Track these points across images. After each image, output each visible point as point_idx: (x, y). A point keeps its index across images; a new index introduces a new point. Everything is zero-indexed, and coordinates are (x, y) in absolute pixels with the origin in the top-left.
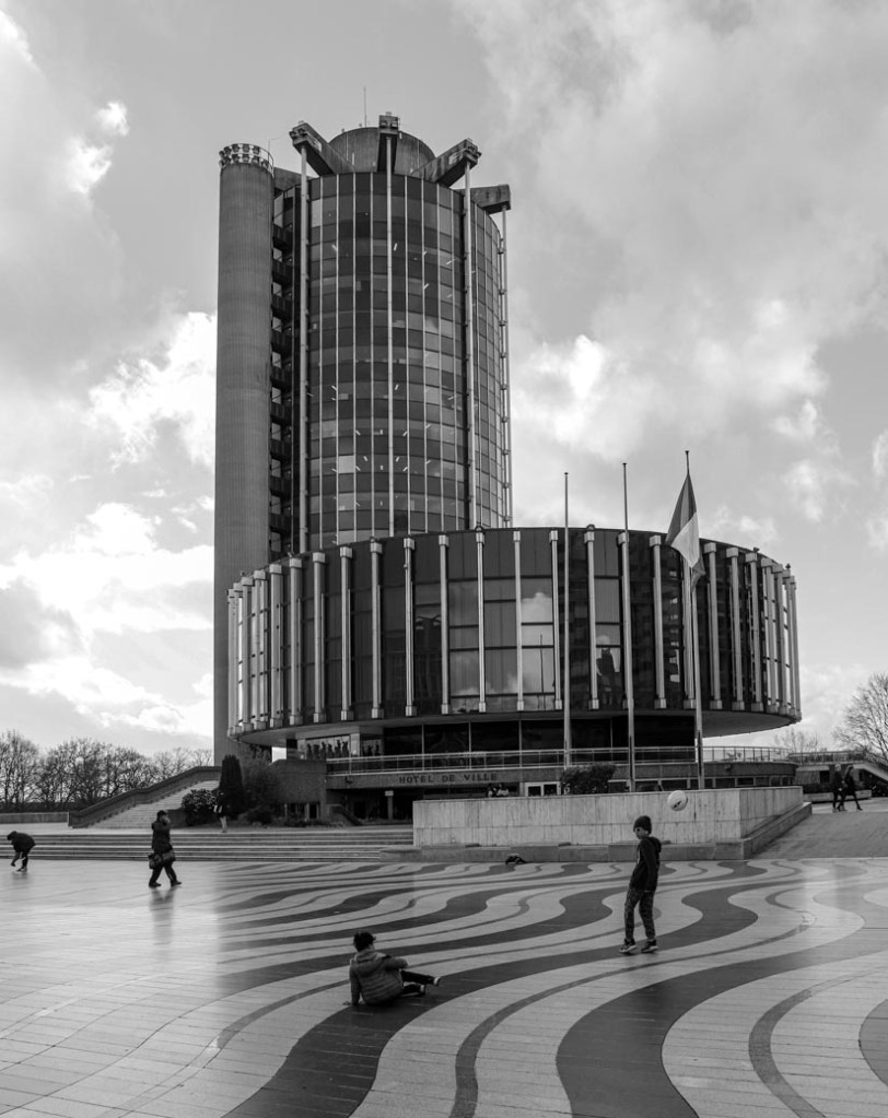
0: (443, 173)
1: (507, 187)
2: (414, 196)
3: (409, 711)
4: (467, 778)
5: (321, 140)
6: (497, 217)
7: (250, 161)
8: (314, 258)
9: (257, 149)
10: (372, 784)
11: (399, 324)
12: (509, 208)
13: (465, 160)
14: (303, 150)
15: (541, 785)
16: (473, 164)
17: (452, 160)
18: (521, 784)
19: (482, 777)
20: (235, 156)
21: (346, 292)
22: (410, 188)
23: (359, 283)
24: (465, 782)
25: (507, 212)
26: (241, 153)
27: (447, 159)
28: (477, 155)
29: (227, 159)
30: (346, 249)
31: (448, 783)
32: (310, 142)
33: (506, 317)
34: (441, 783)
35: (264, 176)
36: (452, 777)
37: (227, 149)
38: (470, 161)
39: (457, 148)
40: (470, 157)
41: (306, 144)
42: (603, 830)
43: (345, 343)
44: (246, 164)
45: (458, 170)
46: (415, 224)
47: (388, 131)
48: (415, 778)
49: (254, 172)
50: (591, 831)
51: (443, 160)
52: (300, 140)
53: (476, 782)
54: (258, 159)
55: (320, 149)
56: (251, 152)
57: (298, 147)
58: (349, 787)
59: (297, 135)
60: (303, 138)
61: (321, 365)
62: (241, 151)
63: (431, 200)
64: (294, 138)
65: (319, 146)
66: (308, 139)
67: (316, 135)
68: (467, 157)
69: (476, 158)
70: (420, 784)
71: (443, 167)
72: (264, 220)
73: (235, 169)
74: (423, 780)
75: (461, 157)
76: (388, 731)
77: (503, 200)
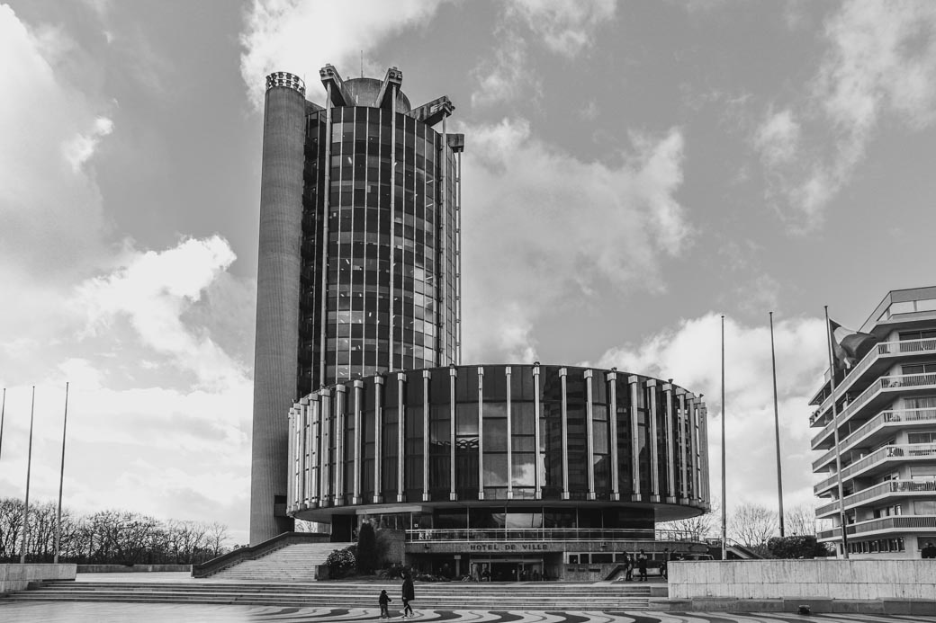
0: (425, 118)
1: (463, 136)
2: (410, 130)
3: (453, 496)
4: (525, 548)
5: (341, 80)
6: (456, 155)
7: (291, 87)
8: (334, 165)
9: (297, 79)
10: (447, 550)
11: (398, 221)
12: (462, 151)
13: (444, 110)
14: (329, 85)
15: (579, 554)
16: (449, 115)
17: (433, 110)
18: (564, 554)
19: (536, 547)
20: (280, 81)
21: (360, 192)
22: (406, 122)
23: (369, 187)
24: (523, 550)
25: (461, 153)
27: (429, 109)
28: (451, 108)
29: (273, 82)
30: (360, 161)
31: (510, 551)
32: (334, 80)
33: (460, 225)
34: (504, 550)
36: (513, 547)
37: (273, 75)
38: (447, 112)
39: (438, 102)
40: (446, 108)
41: (332, 81)
42: (859, 588)
43: (359, 229)
44: (288, 88)
45: (438, 117)
46: (410, 150)
47: (395, 81)
48: (484, 546)
49: (296, 97)
50: (847, 588)
51: (425, 109)
52: (328, 78)
53: (532, 551)
54: (297, 86)
56: (292, 80)
57: (325, 83)
58: (426, 551)
59: (326, 73)
60: (329, 76)
61: (339, 243)
62: (285, 78)
63: (421, 135)
64: (323, 75)
65: (339, 85)
66: (333, 78)
68: (444, 109)
69: (451, 110)
70: (487, 550)
71: (425, 114)
73: (280, 91)
74: (490, 548)
75: (441, 108)
76: (437, 511)
77: (460, 144)
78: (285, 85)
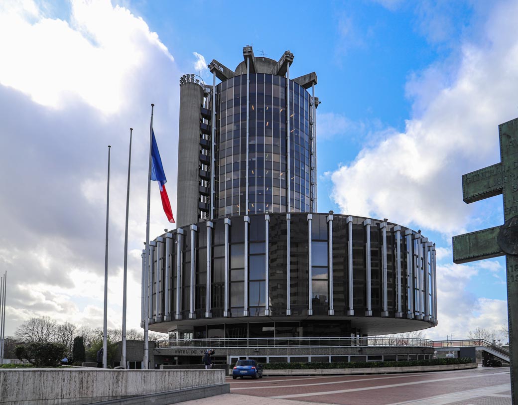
0: (279, 70)
1: (314, 73)
2: (261, 81)
6: (309, 90)
7: (195, 82)
11: (252, 143)
12: (316, 83)
13: (287, 61)
14: (214, 72)
15: (238, 357)
16: (291, 63)
17: (281, 63)
18: (228, 356)
20: (188, 79)
21: (230, 131)
22: (258, 77)
23: (235, 127)
25: (315, 86)
26: (190, 78)
28: (292, 57)
29: (184, 81)
31: (193, 354)
32: (216, 68)
35: (196, 87)
37: (184, 76)
38: (289, 61)
39: (283, 57)
40: (288, 59)
41: (214, 69)
44: (193, 83)
49: (192, 86)
55: (222, 71)
57: (212, 71)
59: (211, 66)
60: (213, 67)
64: (210, 68)
65: (222, 69)
66: (215, 66)
67: (220, 65)
69: (292, 59)
71: (278, 67)
72: (197, 106)
75: (285, 61)
77: (313, 80)
78: (190, 81)
